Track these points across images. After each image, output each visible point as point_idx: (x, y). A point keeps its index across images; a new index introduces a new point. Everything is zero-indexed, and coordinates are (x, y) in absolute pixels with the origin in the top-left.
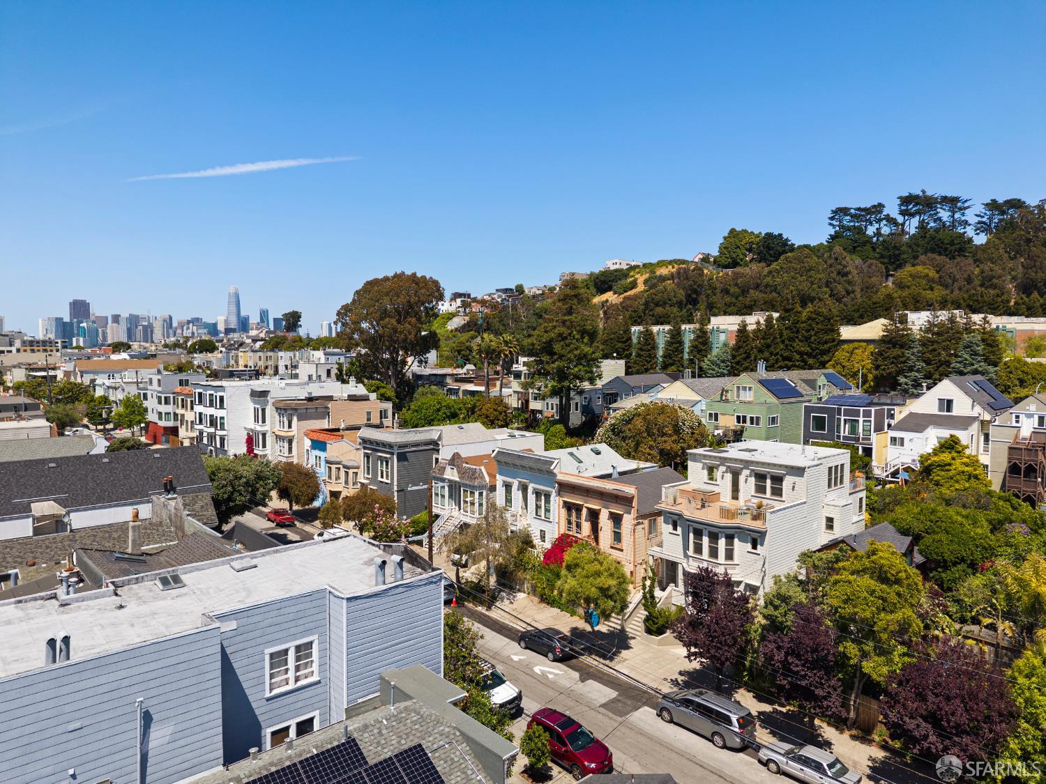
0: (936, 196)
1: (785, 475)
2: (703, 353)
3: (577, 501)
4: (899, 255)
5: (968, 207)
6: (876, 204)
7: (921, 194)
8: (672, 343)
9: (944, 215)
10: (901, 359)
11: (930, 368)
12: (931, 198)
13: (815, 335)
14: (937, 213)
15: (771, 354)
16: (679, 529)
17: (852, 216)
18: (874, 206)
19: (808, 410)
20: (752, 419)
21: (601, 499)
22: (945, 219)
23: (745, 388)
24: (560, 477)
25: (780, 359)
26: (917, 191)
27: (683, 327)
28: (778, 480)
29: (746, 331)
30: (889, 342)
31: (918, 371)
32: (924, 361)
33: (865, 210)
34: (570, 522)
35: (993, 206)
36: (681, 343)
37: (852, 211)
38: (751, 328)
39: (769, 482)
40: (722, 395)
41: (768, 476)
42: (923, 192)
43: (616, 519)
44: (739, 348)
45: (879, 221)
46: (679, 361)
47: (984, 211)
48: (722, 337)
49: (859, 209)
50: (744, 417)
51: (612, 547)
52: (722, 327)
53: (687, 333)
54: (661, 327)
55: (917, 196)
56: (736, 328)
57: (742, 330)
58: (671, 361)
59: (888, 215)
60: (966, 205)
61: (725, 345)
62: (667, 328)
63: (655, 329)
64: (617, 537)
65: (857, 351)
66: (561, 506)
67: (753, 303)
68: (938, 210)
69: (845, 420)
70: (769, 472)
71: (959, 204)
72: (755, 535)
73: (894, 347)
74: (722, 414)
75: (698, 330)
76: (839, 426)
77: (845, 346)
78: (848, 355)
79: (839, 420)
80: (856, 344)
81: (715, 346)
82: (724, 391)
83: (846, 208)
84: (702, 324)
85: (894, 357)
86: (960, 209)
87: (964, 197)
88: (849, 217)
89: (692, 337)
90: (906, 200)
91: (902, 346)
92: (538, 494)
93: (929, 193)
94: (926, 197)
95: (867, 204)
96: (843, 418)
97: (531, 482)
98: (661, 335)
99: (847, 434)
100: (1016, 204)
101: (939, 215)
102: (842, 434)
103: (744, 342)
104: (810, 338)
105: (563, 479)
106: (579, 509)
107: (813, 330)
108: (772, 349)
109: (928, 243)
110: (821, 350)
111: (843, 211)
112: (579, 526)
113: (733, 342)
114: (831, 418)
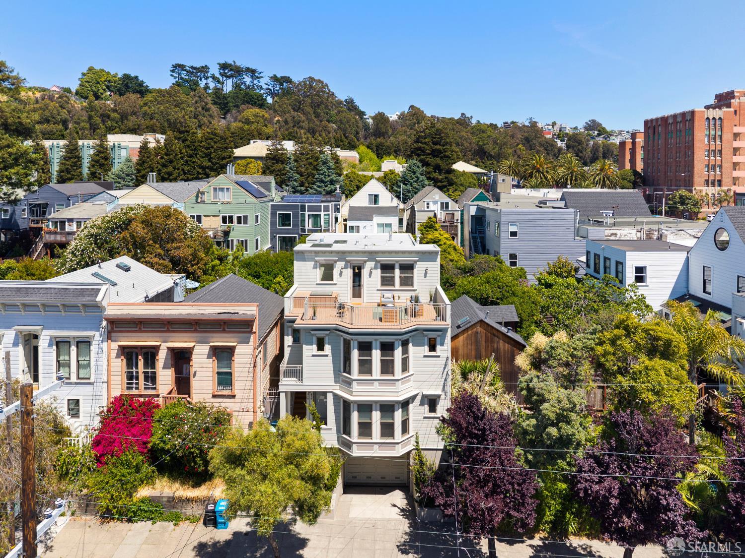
0: (242, 67)
1: (416, 262)
2: (106, 167)
3: (149, 341)
4: (227, 103)
5: (262, 77)
6: (204, 66)
7: (233, 63)
8: (70, 158)
9: (248, 80)
10: (283, 172)
11: (302, 179)
12: (239, 67)
13: (214, 152)
14: (244, 78)
15: (175, 168)
16: (328, 348)
17: (187, 72)
18: (203, 67)
19: (274, 209)
20: (239, 218)
21: (196, 331)
22: (248, 83)
23: (222, 189)
24: (111, 311)
25: (182, 173)
26: (230, 62)
27: (80, 143)
28: (408, 268)
29: (147, 148)
30: (273, 159)
31: (295, 181)
32: (298, 173)
33: (195, 68)
34: (130, 377)
35: (274, 78)
36: (79, 158)
37: (187, 68)
38: (152, 145)
39: (397, 271)
40: (197, 197)
41: (397, 266)
42: (234, 62)
43: (223, 354)
44: (144, 162)
45: (207, 78)
46: (78, 176)
47: (269, 81)
48: (124, 153)
49: (192, 67)
50: (231, 218)
51: (214, 396)
52: (123, 144)
53: (86, 148)
54: (55, 142)
55: (231, 65)
56: (138, 145)
57: (144, 147)
58: (69, 176)
59: (213, 75)
60: (261, 75)
61: (128, 160)
62: (62, 143)
63: (47, 144)
64: (225, 379)
65: (250, 165)
66: (113, 355)
67: (136, 127)
68: (244, 76)
69: (309, 215)
70: (397, 261)
71: (256, 74)
72: (432, 335)
73: (277, 163)
74: (205, 216)
75: (97, 145)
76: (303, 220)
77: (239, 162)
78: (244, 168)
79: (303, 215)
80: (249, 160)
81: (116, 161)
82: (199, 194)
83: (183, 65)
84: (102, 140)
85: (278, 171)
86: (258, 78)
87: (259, 70)
88: (185, 72)
89: (92, 152)
90: (224, 66)
91: (283, 163)
92: (60, 344)
93: (238, 64)
94: (236, 66)
95: (198, 65)
96: (307, 213)
97: (45, 328)
98: (55, 150)
99: (310, 227)
100: (287, 80)
101: (245, 80)
102: (307, 228)
103: (148, 157)
104: (210, 155)
105: (119, 312)
106: (150, 355)
107: (212, 147)
108: (175, 164)
109: (244, 98)
110: (220, 165)
111: (180, 67)
112: (151, 378)
113: (135, 158)
114: (296, 214)
